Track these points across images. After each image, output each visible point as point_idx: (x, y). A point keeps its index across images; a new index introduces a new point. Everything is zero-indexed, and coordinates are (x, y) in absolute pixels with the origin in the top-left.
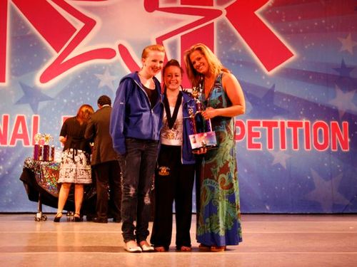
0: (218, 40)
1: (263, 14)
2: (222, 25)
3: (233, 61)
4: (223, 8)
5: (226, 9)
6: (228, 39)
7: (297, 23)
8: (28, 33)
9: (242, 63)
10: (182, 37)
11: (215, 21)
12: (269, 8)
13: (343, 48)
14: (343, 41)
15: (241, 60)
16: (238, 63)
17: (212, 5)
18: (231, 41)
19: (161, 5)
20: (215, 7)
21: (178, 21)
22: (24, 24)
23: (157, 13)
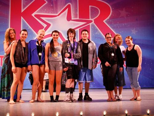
0: (91, 30)
1: (106, 21)
2: (93, 25)
3: (96, 37)
4: (93, 20)
5: (94, 20)
6: (95, 30)
7: (117, 25)
8: (28, 28)
9: (99, 38)
10: (79, 29)
11: (90, 24)
12: (108, 20)
13: (132, 33)
14: (133, 31)
15: (99, 37)
16: (98, 38)
17: (89, 19)
18: (95, 31)
19: (72, 19)
20: (90, 19)
21: (78, 24)
22: (27, 25)
23: (71, 22)
